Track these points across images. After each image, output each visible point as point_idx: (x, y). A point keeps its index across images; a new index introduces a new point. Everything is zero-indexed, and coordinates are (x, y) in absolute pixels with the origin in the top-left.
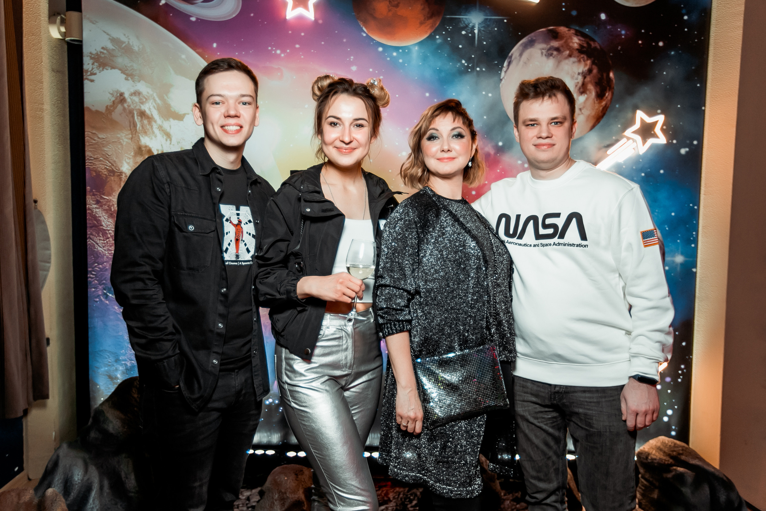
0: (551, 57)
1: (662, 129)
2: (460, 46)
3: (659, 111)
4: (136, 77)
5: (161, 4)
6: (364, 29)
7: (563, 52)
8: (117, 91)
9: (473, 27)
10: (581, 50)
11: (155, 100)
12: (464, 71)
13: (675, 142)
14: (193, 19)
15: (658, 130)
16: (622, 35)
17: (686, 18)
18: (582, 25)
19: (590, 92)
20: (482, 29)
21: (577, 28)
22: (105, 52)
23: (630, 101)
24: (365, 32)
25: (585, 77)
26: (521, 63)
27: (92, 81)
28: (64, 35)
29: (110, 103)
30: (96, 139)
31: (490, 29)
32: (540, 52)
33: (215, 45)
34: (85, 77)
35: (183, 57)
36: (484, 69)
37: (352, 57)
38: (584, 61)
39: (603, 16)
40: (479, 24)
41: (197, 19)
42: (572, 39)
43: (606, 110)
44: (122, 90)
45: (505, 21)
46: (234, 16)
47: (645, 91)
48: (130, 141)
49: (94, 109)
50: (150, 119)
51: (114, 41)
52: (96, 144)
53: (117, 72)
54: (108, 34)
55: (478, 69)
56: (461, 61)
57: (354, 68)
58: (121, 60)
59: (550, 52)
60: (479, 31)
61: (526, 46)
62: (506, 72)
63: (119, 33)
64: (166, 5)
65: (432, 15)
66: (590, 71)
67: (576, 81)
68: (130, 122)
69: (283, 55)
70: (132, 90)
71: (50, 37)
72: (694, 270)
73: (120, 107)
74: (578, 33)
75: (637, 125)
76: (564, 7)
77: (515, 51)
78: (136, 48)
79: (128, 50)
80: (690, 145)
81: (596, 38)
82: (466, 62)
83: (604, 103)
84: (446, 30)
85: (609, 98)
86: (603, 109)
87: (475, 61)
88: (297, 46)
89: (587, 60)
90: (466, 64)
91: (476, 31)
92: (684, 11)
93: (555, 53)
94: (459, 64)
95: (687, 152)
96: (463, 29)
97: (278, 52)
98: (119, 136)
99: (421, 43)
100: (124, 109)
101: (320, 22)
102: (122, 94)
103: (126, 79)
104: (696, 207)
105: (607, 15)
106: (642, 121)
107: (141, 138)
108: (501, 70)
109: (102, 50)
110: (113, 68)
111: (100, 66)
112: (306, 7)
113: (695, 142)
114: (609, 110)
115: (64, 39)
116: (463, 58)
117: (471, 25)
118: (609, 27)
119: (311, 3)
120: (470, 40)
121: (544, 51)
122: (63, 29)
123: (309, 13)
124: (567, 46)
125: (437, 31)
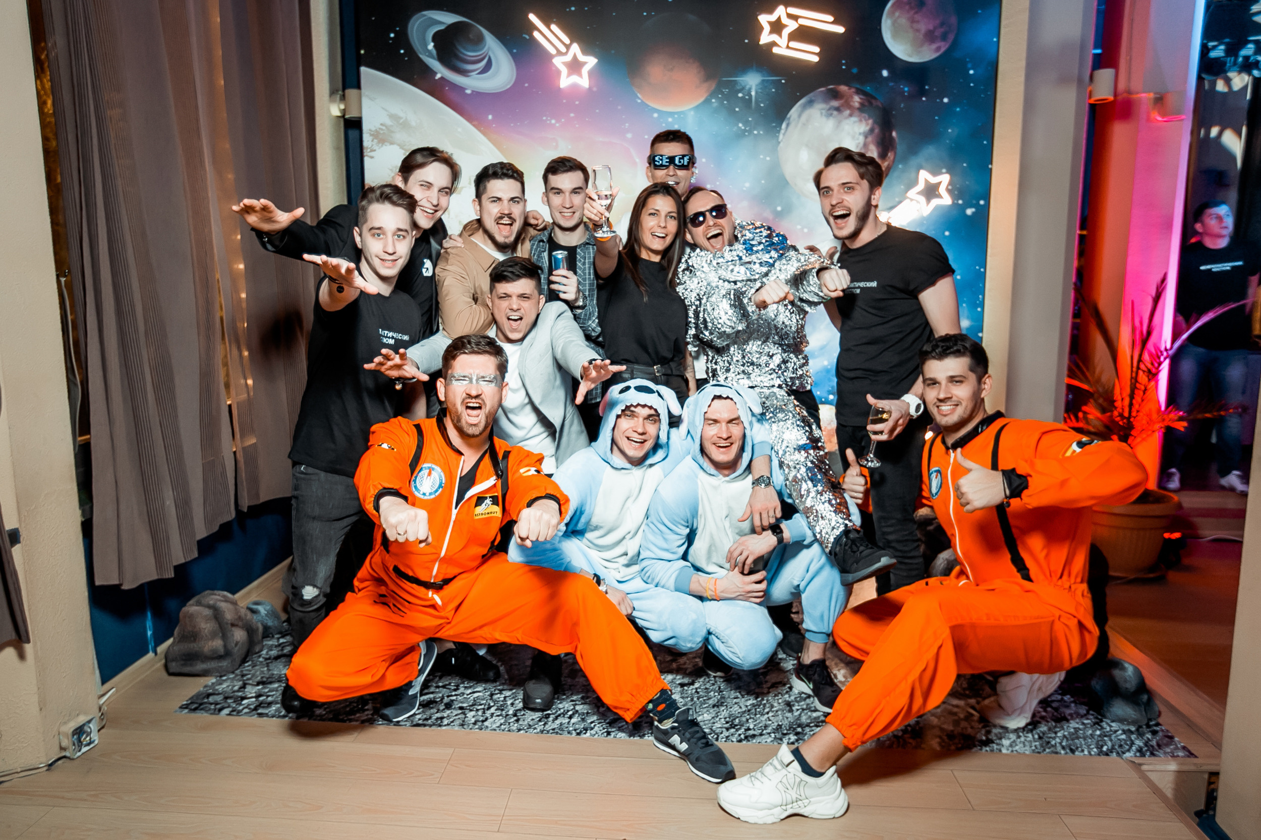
0: (831, 118)
1: (948, 190)
2: (737, 109)
3: (944, 170)
5: (437, 78)
6: (639, 95)
7: (843, 112)
10: (862, 108)
12: (741, 135)
13: (960, 202)
14: (468, 92)
15: (942, 190)
16: (905, 92)
17: (971, 72)
20: (760, 90)
21: (858, 86)
22: (384, 128)
23: (914, 161)
24: (639, 98)
25: (866, 137)
26: (800, 125)
27: (372, 157)
28: (344, 112)
31: (767, 90)
32: (819, 112)
33: (490, 117)
34: (365, 154)
35: (459, 130)
38: (866, 120)
39: (885, 73)
40: (757, 85)
41: (473, 91)
42: (852, 97)
45: (783, 81)
46: (509, 87)
47: (930, 149)
51: (393, 117)
53: (395, 148)
54: (386, 111)
55: (755, 132)
56: (737, 125)
57: (629, 136)
58: (399, 136)
59: (830, 112)
60: (756, 93)
61: (804, 107)
62: (784, 134)
63: (397, 109)
64: (442, 78)
65: (708, 77)
66: (872, 130)
67: (858, 140)
69: (557, 125)
71: (330, 114)
72: (980, 335)
74: (859, 92)
75: (921, 186)
76: (844, 64)
77: (794, 112)
78: (413, 124)
80: (977, 206)
81: (877, 96)
82: (744, 125)
83: (887, 162)
84: (722, 93)
85: (892, 158)
87: (753, 124)
88: (572, 115)
89: (869, 118)
90: (743, 128)
91: (753, 93)
92: (969, 65)
93: (835, 113)
95: (973, 213)
96: (740, 91)
97: (553, 121)
99: (697, 107)
101: (595, 89)
104: (982, 270)
105: (889, 72)
106: (927, 182)
108: (779, 132)
109: (381, 127)
110: (392, 143)
111: (379, 142)
112: (580, 75)
113: (982, 202)
114: (891, 170)
115: (343, 116)
116: (740, 121)
117: (748, 87)
118: (891, 84)
119: (585, 70)
120: (747, 102)
121: (824, 112)
122: (342, 107)
123: (583, 81)
124: (848, 105)
125: (712, 95)
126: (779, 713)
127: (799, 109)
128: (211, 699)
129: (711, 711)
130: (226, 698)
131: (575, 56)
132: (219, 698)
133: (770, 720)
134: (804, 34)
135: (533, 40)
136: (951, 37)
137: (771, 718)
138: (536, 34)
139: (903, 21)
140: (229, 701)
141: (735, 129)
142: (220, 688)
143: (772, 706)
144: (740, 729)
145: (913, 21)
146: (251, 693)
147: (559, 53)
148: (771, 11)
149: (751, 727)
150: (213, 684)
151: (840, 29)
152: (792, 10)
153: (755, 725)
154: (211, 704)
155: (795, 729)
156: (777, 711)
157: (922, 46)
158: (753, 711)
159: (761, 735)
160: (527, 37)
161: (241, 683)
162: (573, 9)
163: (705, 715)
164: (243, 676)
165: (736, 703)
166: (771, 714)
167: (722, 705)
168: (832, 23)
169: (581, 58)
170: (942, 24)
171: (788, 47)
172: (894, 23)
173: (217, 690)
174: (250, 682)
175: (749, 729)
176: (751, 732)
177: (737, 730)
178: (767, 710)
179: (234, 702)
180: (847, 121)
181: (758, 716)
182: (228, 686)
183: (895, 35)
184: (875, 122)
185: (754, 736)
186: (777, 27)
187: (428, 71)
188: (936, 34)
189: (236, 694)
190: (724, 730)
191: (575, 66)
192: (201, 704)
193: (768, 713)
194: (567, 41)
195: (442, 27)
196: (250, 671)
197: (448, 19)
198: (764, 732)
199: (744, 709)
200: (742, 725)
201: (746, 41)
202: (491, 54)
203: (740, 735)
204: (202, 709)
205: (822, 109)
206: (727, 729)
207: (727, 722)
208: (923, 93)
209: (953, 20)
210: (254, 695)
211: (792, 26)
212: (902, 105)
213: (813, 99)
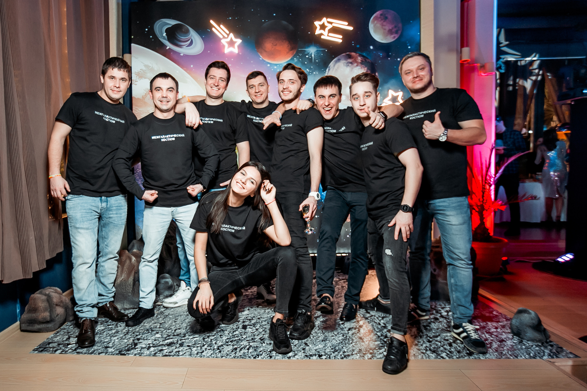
2: (306, 63)
3: (400, 90)
5: (167, 49)
6: (261, 56)
7: (354, 64)
9: (311, 54)
10: (362, 63)
14: (182, 55)
15: (399, 98)
16: (380, 56)
17: (409, 47)
18: (362, 51)
20: (316, 54)
21: (360, 53)
22: (142, 71)
23: (386, 86)
24: (261, 58)
26: (334, 70)
27: (136, 85)
29: (144, 94)
30: (137, 111)
32: (343, 64)
33: (192, 66)
35: (177, 72)
36: (317, 73)
38: (364, 68)
39: (371, 47)
40: (315, 52)
41: (184, 55)
42: (357, 58)
45: (326, 51)
46: (201, 52)
47: (393, 81)
49: (137, 97)
51: (146, 66)
52: (137, 113)
53: (147, 80)
54: (143, 63)
55: (314, 73)
58: (149, 75)
59: (348, 64)
60: (314, 55)
61: (336, 62)
63: (148, 62)
64: (169, 49)
65: (292, 49)
74: (360, 55)
75: (390, 97)
76: (353, 43)
77: (331, 64)
78: (156, 69)
79: (152, 70)
81: (369, 57)
82: (309, 70)
84: (299, 56)
87: (313, 69)
89: (365, 67)
90: (309, 71)
91: (313, 56)
92: (408, 45)
93: (350, 65)
96: (307, 55)
101: (241, 54)
106: (392, 95)
109: (141, 71)
110: (145, 78)
111: (139, 78)
112: (234, 47)
116: (307, 68)
117: (310, 53)
118: (374, 52)
119: (236, 45)
120: (310, 60)
121: (345, 64)
123: (235, 50)
124: (355, 61)
125: (295, 56)
126: (358, 343)
127: (334, 63)
128: (51, 345)
129: (322, 343)
130: (59, 345)
131: (231, 39)
132: (55, 345)
133: (354, 347)
134: (335, 30)
135: (212, 32)
136: (400, 32)
137: (355, 346)
138: (213, 29)
139: (378, 25)
140: (61, 346)
142: (55, 339)
143: (353, 340)
144: (340, 352)
145: (383, 25)
146: (73, 342)
147: (224, 37)
148: (320, 20)
149: (346, 351)
150: (52, 337)
151: (351, 28)
152: (329, 20)
153: (347, 350)
154: (51, 348)
155: (369, 351)
156: (356, 342)
157: (387, 36)
158: (344, 342)
159: (352, 355)
160: (209, 31)
161: (67, 336)
162: (230, 18)
163: (319, 346)
164: (68, 333)
165: (333, 339)
166: (353, 344)
167: (327, 340)
168: (348, 25)
169: (234, 39)
170: (395, 27)
171: (328, 36)
172: (374, 26)
173: (54, 340)
174: (73, 336)
175: (344, 352)
176: (346, 354)
177: (339, 353)
178: (351, 342)
179: (64, 346)
180: (356, 68)
181: (347, 345)
182: (60, 338)
183: (375, 31)
184: (368, 69)
185: (349, 355)
186: (323, 27)
187: (163, 46)
188: (393, 31)
189: (64, 342)
190: (332, 353)
191: (231, 43)
192: (45, 348)
193: (352, 343)
194: (228, 32)
195: (170, 26)
196: (72, 330)
197: (172, 22)
198: (353, 353)
199: (339, 342)
200: (341, 350)
201: (309, 33)
202: (192, 38)
203: (341, 355)
204: (45, 351)
205: (344, 63)
206: (334, 352)
207: (332, 349)
208: (388, 56)
209: (400, 25)
210: (74, 342)
211: (329, 26)
212: (380, 62)
213: (340, 58)
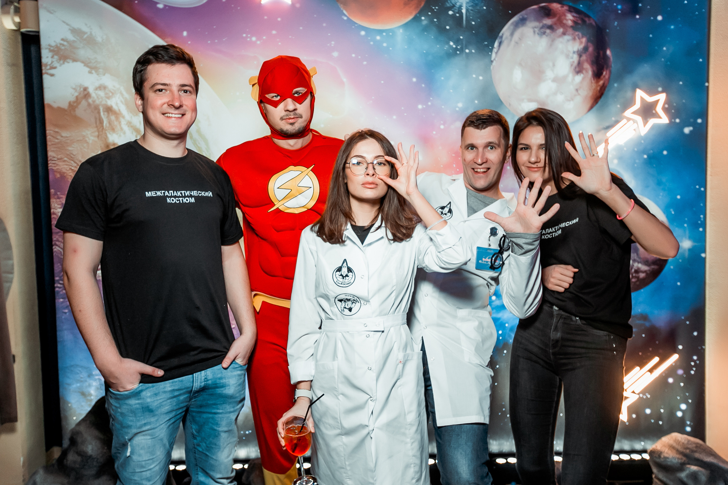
0: (544, 36)
1: (664, 109)
2: (448, 27)
3: (660, 89)
4: (101, 70)
6: (345, 12)
7: (556, 30)
8: (80, 86)
9: (460, 7)
10: (575, 26)
11: (122, 94)
12: (452, 54)
13: (678, 121)
14: (160, 6)
15: (659, 109)
16: (618, 10)
19: (587, 72)
20: (470, 8)
21: (571, 4)
22: (65, 43)
23: (629, 80)
24: (346, 16)
25: (580, 56)
26: (513, 43)
27: (52, 75)
28: (19, 25)
29: (73, 99)
30: (59, 137)
31: (478, 8)
32: (531, 31)
33: (185, 34)
34: (44, 71)
36: (473, 51)
37: (333, 43)
38: (579, 39)
40: (467, 3)
41: (165, 6)
42: (565, 15)
43: (604, 90)
44: (86, 85)
46: (205, 1)
47: (645, 68)
48: (96, 139)
49: (55, 105)
50: (117, 114)
51: (75, 31)
52: (58, 143)
53: (79, 65)
54: (68, 24)
55: (467, 51)
56: (448, 43)
57: (335, 54)
58: (83, 53)
59: (543, 30)
60: (467, 10)
61: (517, 25)
62: (496, 53)
63: (80, 23)
66: (586, 49)
67: (572, 60)
68: (96, 119)
69: (258, 42)
70: (97, 84)
71: (3, 28)
72: (703, 255)
73: (84, 103)
74: (571, 10)
75: (637, 105)
77: (506, 30)
78: (99, 39)
79: (90, 41)
80: (694, 124)
81: (591, 14)
82: (454, 43)
83: (601, 83)
84: (432, 11)
85: (607, 77)
86: (601, 89)
87: (464, 43)
88: (274, 32)
89: (583, 37)
91: (464, 11)
93: (548, 31)
94: (447, 46)
95: (691, 132)
96: (450, 8)
97: (254, 39)
98: (84, 133)
99: (406, 25)
100: (89, 105)
101: (298, 5)
102: (85, 89)
103: (90, 72)
104: (702, 189)
106: (643, 100)
107: (109, 135)
108: (491, 51)
109: (62, 42)
110: (75, 60)
113: (699, 121)
114: (607, 89)
115: (18, 30)
116: (451, 39)
117: (458, 4)
118: (604, 2)
120: (458, 20)
121: (536, 30)
122: (17, 19)
124: (560, 23)
125: (422, 12)
127: (512, 27)
141: (446, 47)
180: (561, 39)
184: (588, 41)
205: (536, 27)
208: (635, 10)
212: (616, 23)
213: (526, 16)
